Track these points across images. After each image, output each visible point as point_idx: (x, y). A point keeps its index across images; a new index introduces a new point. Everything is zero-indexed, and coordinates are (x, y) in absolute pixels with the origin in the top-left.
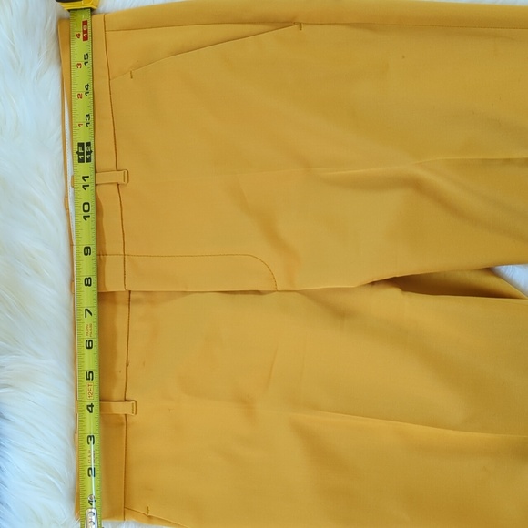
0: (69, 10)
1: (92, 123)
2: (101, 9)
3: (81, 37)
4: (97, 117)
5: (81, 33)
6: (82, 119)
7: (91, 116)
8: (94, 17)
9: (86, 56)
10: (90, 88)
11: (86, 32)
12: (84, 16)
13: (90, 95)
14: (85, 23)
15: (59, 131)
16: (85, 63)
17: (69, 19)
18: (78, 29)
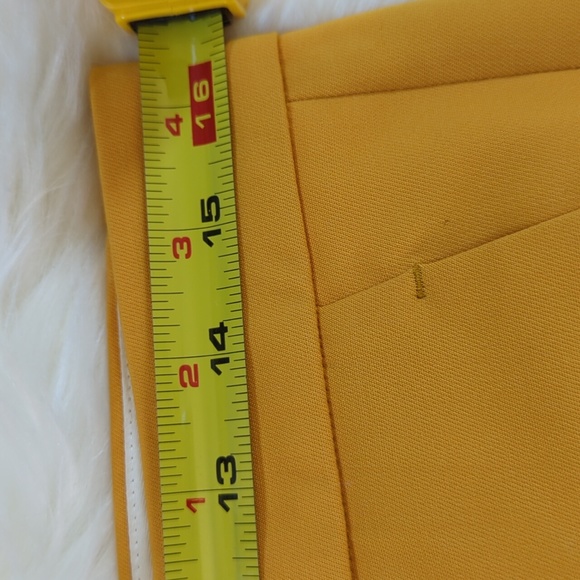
0: (135, 25)
1: (246, 496)
2: (262, 15)
3: (186, 128)
4: (268, 470)
5: (186, 114)
6: (203, 478)
7: (244, 464)
8: (237, 45)
9: (210, 208)
10: (234, 342)
11: (208, 107)
12: (196, 46)
13: (233, 372)
14: (202, 72)
15: (100, 524)
16: (206, 236)
17: (132, 62)
18: (172, 96)
